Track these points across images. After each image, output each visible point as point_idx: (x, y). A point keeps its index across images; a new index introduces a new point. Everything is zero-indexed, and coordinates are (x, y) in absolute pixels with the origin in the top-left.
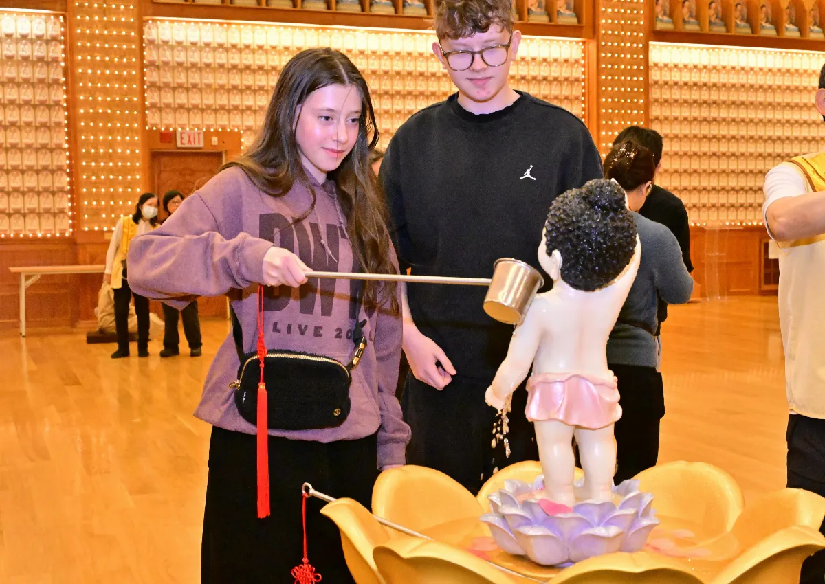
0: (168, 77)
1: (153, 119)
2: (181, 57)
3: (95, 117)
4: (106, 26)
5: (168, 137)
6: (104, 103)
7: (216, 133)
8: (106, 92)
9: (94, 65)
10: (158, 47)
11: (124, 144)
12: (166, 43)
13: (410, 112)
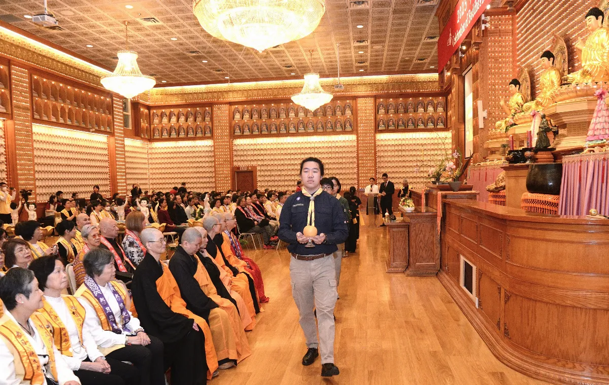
0: (239, 153)
1: (235, 164)
2: (242, 148)
3: (220, 164)
4: (222, 142)
5: (238, 168)
6: (222, 161)
7: (251, 166)
8: (222, 158)
9: (219, 152)
10: (236, 146)
11: (226, 170)
12: (238, 145)
13: (303, 158)
